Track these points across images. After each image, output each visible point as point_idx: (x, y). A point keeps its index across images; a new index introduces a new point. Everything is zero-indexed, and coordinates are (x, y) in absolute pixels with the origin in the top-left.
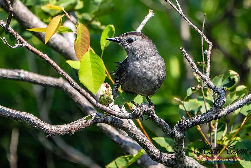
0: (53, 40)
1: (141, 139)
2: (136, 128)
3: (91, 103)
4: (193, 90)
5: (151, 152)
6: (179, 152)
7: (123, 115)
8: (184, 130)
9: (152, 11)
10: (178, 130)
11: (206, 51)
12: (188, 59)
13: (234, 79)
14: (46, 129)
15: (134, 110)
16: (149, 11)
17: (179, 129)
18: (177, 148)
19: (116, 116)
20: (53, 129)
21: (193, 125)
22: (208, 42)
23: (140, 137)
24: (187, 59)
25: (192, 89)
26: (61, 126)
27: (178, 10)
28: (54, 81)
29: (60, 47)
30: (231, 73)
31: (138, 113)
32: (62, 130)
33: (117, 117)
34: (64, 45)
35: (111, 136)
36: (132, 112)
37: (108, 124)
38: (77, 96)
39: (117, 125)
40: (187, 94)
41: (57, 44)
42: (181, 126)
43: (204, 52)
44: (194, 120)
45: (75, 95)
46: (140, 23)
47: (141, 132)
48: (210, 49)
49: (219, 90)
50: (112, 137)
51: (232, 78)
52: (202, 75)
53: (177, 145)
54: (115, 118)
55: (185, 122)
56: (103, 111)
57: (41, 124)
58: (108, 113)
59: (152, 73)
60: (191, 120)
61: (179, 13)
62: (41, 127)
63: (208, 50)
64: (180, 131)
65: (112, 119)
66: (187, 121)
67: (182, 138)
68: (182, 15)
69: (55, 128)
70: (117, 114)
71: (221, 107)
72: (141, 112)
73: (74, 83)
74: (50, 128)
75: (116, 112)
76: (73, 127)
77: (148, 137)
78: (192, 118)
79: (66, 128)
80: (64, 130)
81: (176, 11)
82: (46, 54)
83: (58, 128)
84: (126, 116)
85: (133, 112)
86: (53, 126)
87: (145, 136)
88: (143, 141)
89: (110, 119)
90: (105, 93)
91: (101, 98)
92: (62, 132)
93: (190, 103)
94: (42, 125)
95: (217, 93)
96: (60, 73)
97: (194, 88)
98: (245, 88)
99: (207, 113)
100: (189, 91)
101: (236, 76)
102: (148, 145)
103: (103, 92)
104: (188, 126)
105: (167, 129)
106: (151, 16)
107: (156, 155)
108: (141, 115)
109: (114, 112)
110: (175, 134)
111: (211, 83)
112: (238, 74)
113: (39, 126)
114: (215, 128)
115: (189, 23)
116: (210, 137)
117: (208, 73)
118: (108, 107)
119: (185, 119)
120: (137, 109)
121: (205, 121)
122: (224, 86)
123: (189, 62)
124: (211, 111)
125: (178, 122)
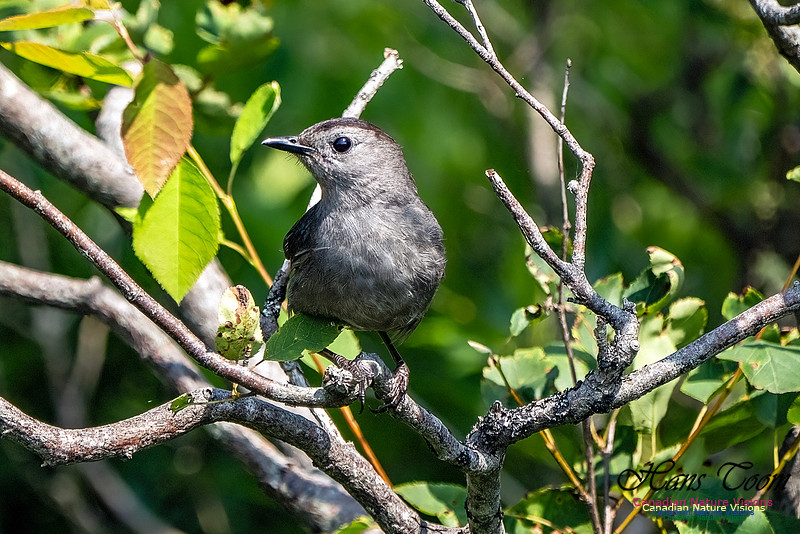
0: (68, 152)
1: (356, 476)
2: (340, 439)
3: (188, 352)
4: (530, 316)
5: (392, 521)
6: (484, 519)
7: (294, 392)
8: (501, 446)
9: (396, 52)
10: (481, 446)
11: (574, 184)
12: (513, 209)
13: (665, 275)
14: (39, 440)
15: (331, 376)
16: (386, 55)
17: (484, 443)
18: (477, 507)
19: (270, 397)
20: (64, 440)
21: (529, 429)
22: (581, 152)
23: (355, 471)
24: (511, 210)
25: (527, 311)
26: (90, 431)
27: (479, 47)
28: (72, 290)
29: (94, 177)
30: (653, 257)
31: (347, 385)
32: (93, 444)
33: (275, 399)
34: (105, 169)
35: (260, 473)
36: (325, 382)
37: (247, 426)
38: (150, 339)
39: (277, 429)
40: (512, 328)
41: (84, 166)
42: (490, 433)
43: (566, 186)
44: (532, 414)
45: (142, 337)
46: (356, 93)
47: (358, 455)
48: (586, 175)
49: (616, 313)
50: (265, 475)
51: (657, 272)
52: (559, 262)
53: (478, 498)
54: (268, 405)
55: (505, 420)
56: (228, 379)
57: (22, 423)
58: (247, 385)
59: (397, 257)
60: (524, 411)
61: (482, 56)
62: (24, 433)
63: (579, 181)
64: (487, 449)
65: (262, 407)
66: (510, 417)
67: (493, 473)
68: (492, 65)
69: (70, 438)
70: (275, 389)
71: (622, 369)
72: (354, 383)
73: (132, 286)
74: (54, 439)
75: (272, 384)
76: (129, 436)
77: (380, 471)
78: (524, 408)
79: (106, 437)
80: (101, 444)
81: (474, 48)
82: (38, 192)
83: (78, 439)
84: (303, 397)
85: (329, 384)
86: (62, 432)
87: (371, 467)
88: (364, 482)
89: (252, 410)
90: (234, 320)
91: (220, 335)
92: (95, 452)
93: (518, 363)
94: (27, 428)
95: (609, 321)
96: (87, 252)
97: (533, 309)
98: (701, 307)
99: (575, 389)
100: (517, 320)
101: (670, 266)
102: (380, 495)
103: (228, 314)
104: (512, 431)
105: (442, 441)
106: (392, 71)
107: (406, 531)
108: (356, 392)
109: (267, 385)
110: (468, 458)
111: (589, 290)
112: (679, 258)
113: (15, 431)
114: (607, 442)
115: (516, 90)
116: (588, 474)
117: (580, 255)
118: (245, 368)
119: (504, 410)
120: (342, 375)
121: (570, 414)
122: (633, 298)
123: (515, 218)
124: (591, 382)
125: (481, 419)
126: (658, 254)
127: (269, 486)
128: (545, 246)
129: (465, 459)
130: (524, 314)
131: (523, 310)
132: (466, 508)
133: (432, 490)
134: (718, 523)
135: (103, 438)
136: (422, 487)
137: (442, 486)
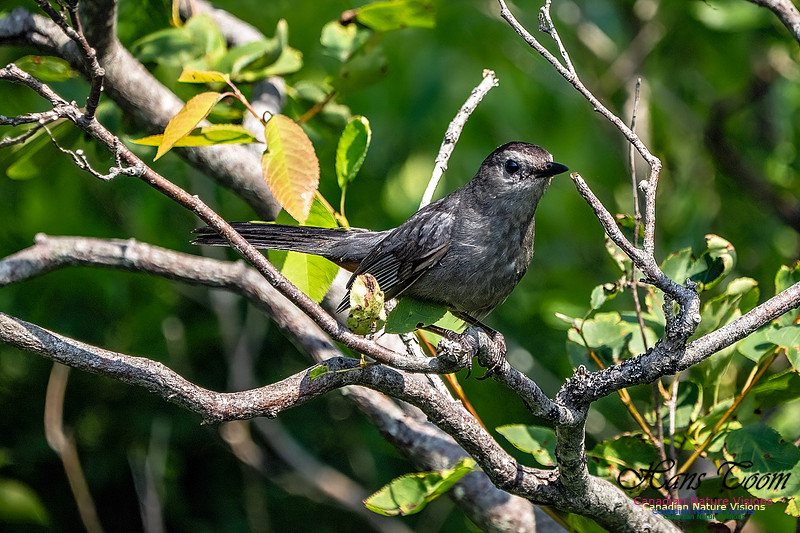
1: (464, 428)
2: (450, 397)
3: (323, 329)
4: (607, 292)
5: (494, 465)
6: (571, 463)
7: (412, 361)
8: (585, 402)
9: (492, 72)
10: (568, 403)
11: (644, 183)
13: (720, 260)
14: (199, 403)
15: (444, 347)
16: (484, 75)
17: (570, 401)
18: (565, 454)
19: (393, 365)
20: (220, 403)
21: (609, 388)
22: (650, 156)
23: (463, 425)
24: (592, 205)
25: (604, 288)
26: (241, 394)
27: (563, 70)
28: (221, 272)
29: (238, 175)
30: (710, 243)
31: (457, 355)
32: (244, 405)
33: (396, 367)
34: (247, 169)
35: (381, 424)
36: (439, 352)
37: (373, 388)
38: (287, 312)
39: (398, 390)
40: (592, 302)
41: (230, 167)
42: (576, 392)
44: (611, 375)
45: (280, 310)
46: (460, 108)
47: (465, 411)
48: (654, 176)
49: (681, 291)
50: (385, 424)
51: (713, 256)
52: (632, 249)
53: (566, 446)
54: (391, 370)
55: (588, 381)
56: (358, 351)
57: (185, 388)
58: (373, 356)
60: (604, 373)
61: (566, 78)
62: (186, 397)
63: (648, 180)
64: (574, 405)
65: (385, 373)
66: (592, 379)
67: (579, 425)
68: (574, 84)
69: (225, 400)
70: (396, 358)
71: (686, 338)
72: (463, 353)
73: (276, 273)
74: (212, 401)
75: (394, 355)
76: (274, 398)
78: (605, 370)
79: (255, 399)
80: (251, 405)
81: (559, 71)
82: (196, 196)
83: (232, 400)
84: (421, 365)
85: (441, 354)
86: (218, 396)
88: (470, 433)
89: (377, 375)
90: (363, 304)
91: (351, 316)
92: (246, 411)
93: (598, 325)
94: (189, 392)
95: (675, 298)
96: (238, 246)
97: (609, 287)
98: (754, 287)
99: (647, 355)
100: (597, 295)
101: (725, 251)
102: (484, 445)
103: (359, 299)
104: (594, 390)
105: (536, 400)
106: (489, 88)
107: (506, 473)
108: (464, 361)
109: (390, 355)
110: (558, 414)
111: (658, 271)
112: (733, 244)
113: (179, 395)
114: (672, 395)
115: (595, 105)
116: (657, 423)
117: (650, 243)
118: (372, 342)
119: (588, 373)
120: (453, 346)
121: (643, 376)
122: (694, 278)
123: (596, 213)
124: (660, 349)
125: (568, 380)
126: (714, 241)
127: (389, 434)
128: (620, 235)
129: (555, 414)
130: (602, 291)
131: (601, 287)
132: (556, 454)
133: (530, 432)
134: (762, 457)
135: (252, 400)
136: (522, 428)
137: (534, 428)
